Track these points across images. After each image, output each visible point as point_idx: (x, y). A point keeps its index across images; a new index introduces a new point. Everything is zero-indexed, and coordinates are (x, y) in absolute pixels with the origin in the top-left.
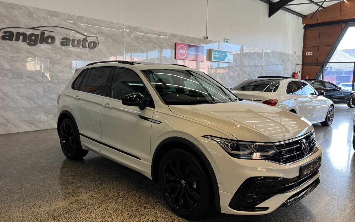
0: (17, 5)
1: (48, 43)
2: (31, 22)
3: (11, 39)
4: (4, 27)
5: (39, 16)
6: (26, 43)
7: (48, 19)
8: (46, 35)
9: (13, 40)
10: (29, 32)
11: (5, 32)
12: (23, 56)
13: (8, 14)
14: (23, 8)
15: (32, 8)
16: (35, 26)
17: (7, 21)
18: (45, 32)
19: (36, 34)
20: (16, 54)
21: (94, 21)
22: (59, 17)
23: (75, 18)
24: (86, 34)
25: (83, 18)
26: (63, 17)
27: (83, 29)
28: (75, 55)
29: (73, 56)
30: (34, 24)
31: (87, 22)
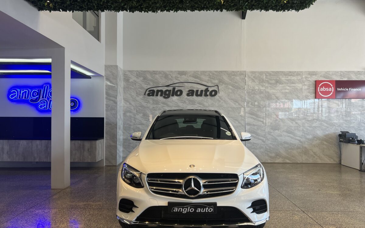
0: (158, 71)
1: (177, 95)
2: (166, 82)
3: (153, 95)
4: (149, 88)
5: (172, 77)
6: (162, 97)
7: (178, 78)
8: (176, 90)
9: (154, 96)
10: (164, 89)
11: (150, 91)
12: (160, 106)
13: (152, 79)
14: (162, 72)
15: (168, 71)
16: (169, 84)
17: (151, 83)
18: (175, 88)
19: (169, 89)
20: (156, 105)
21: (215, 73)
22: (187, 75)
23: (199, 73)
24: (208, 85)
25: (206, 72)
26: (190, 74)
27: (205, 81)
28: (198, 103)
29: (196, 104)
30: (168, 83)
31: (209, 75)
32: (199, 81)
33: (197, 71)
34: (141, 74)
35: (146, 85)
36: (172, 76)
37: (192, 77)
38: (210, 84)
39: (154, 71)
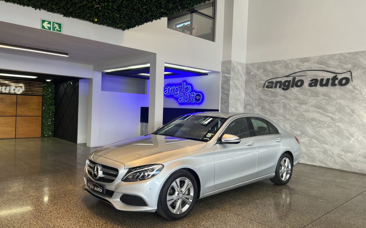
0: (278, 61)
2: (286, 72)
4: (268, 79)
5: (293, 66)
7: (300, 66)
12: (279, 99)
13: (272, 70)
14: (282, 62)
15: (289, 60)
17: (271, 75)
20: (274, 98)
21: (348, 56)
22: (310, 62)
23: (326, 58)
24: (337, 72)
25: (335, 55)
26: (314, 60)
27: (334, 67)
28: (323, 95)
29: (320, 95)
30: (288, 73)
31: (339, 58)
32: (325, 67)
33: (323, 56)
34: (262, 66)
35: (266, 77)
36: (292, 64)
37: (317, 63)
38: (341, 70)
39: (274, 61)
